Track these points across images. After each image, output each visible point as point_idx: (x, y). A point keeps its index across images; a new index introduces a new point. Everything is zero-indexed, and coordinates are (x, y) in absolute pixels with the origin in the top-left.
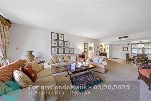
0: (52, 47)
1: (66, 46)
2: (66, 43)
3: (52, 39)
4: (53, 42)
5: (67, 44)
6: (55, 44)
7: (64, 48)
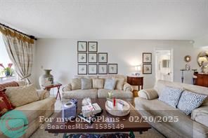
0: (80, 64)
1: (101, 61)
2: (101, 56)
3: (79, 52)
4: (80, 55)
5: (103, 58)
6: (83, 58)
7: (98, 64)
